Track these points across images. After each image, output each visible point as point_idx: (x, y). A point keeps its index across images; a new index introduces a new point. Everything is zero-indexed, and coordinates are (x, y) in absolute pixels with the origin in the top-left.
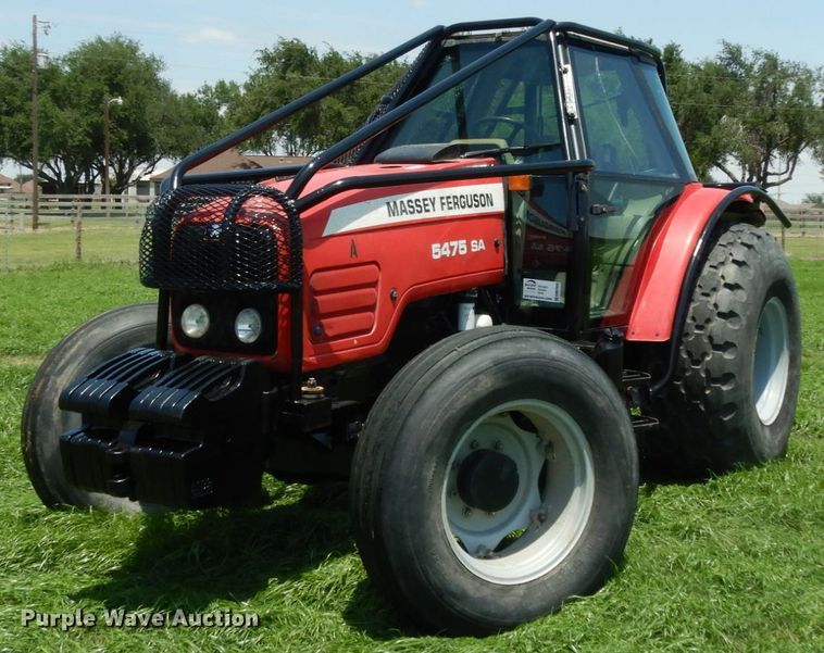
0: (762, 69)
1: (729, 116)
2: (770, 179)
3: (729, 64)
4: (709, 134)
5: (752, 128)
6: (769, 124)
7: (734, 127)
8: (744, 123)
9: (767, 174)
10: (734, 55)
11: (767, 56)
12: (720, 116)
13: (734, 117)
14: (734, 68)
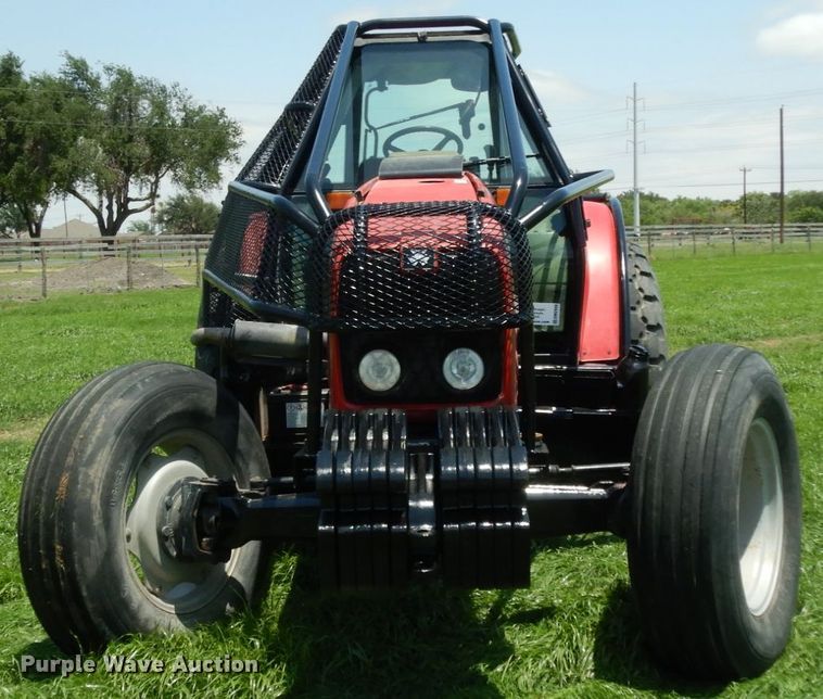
0: (115, 86)
1: (85, 137)
2: (131, 206)
3: (75, 79)
4: (66, 158)
5: (111, 151)
6: (128, 145)
7: (93, 149)
8: (103, 144)
9: (129, 200)
10: (80, 68)
11: (120, 72)
12: (75, 139)
13: (91, 138)
14: (81, 84)
